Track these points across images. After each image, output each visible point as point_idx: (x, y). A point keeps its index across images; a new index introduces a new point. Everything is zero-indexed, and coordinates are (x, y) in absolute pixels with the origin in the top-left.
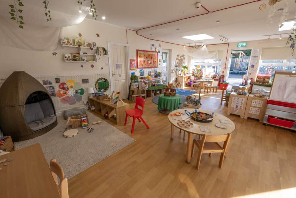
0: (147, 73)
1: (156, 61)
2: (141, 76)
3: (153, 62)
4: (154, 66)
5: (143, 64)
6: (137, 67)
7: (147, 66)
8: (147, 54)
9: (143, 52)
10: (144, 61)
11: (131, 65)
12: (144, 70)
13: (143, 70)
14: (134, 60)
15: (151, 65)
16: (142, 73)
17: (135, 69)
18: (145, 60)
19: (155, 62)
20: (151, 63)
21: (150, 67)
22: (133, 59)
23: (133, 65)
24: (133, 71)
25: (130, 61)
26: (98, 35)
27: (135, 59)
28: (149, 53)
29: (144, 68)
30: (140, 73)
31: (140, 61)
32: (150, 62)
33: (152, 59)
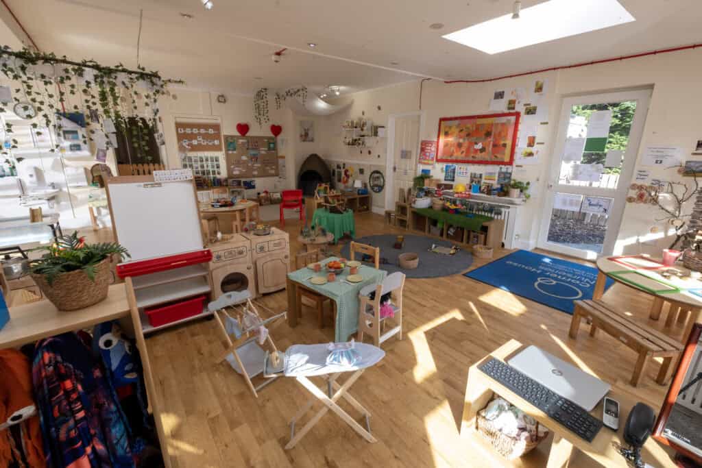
0: (469, 175)
1: (509, 142)
2: (445, 180)
3: (495, 145)
4: (494, 159)
5: (453, 152)
6: (438, 161)
7: (467, 159)
8: (469, 124)
9: (457, 122)
10: (460, 145)
11: (423, 153)
12: (457, 166)
13: (452, 168)
14: (431, 143)
15: (480, 156)
16: (451, 175)
17: (430, 162)
18: (461, 141)
19: (505, 145)
20: (483, 150)
21: (476, 160)
22: (428, 140)
23: (428, 154)
24: (426, 167)
25: (422, 144)
26: (379, 108)
27: (436, 140)
28: (480, 121)
29: (457, 161)
30: (444, 174)
31: (446, 145)
32: (479, 146)
33: (492, 137)
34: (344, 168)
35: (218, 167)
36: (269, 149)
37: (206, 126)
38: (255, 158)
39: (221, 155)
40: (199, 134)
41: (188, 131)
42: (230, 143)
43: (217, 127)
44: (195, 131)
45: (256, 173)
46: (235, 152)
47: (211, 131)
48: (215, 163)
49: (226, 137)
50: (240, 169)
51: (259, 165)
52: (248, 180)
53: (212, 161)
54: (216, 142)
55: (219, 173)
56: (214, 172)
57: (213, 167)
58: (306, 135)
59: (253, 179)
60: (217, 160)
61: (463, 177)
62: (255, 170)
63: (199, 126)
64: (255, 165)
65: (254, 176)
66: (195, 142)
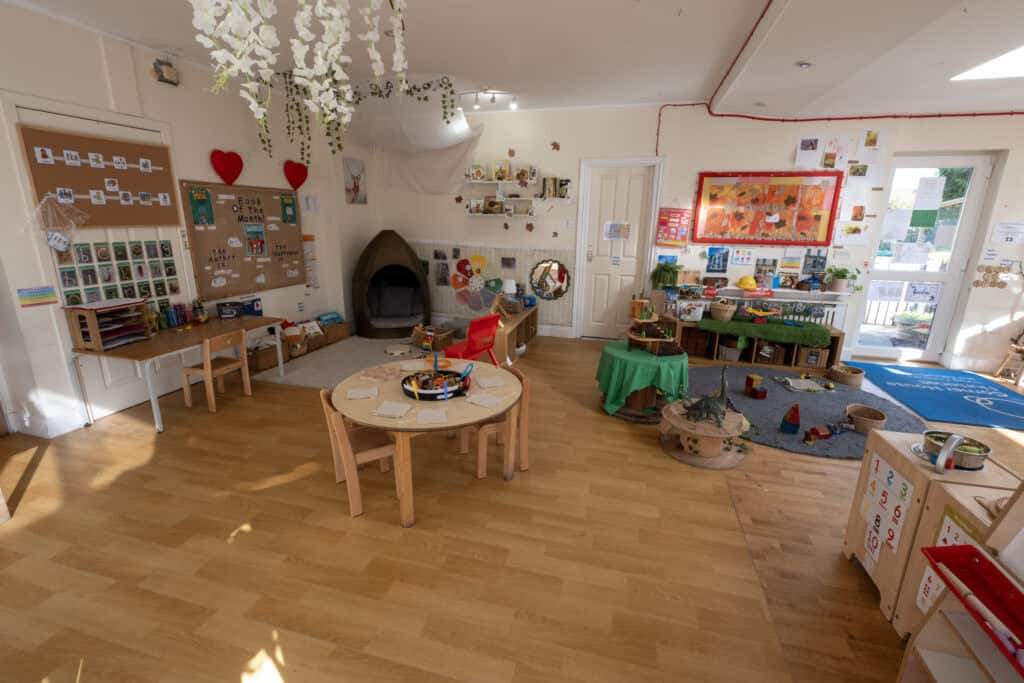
0: (753, 263)
1: (825, 214)
2: (708, 271)
3: (801, 218)
4: (801, 238)
5: (726, 227)
6: (694, 239)
7: (752, 238)
8: (758, 185)
9: (734, 180)
10: (738, 217)
11: (663, 228)
12: (732, 249)
13: (724, 251)
14: (680, 212)
15: (775, 234)
16: (717, 262)
17: (680, 243)
18: (742, 209)
19: (818, 218)
20: (781, 224)
21: (770, 239)
22: (676, 207)
23: (673, 230)
24: (668, 252)
25: (661, 214)
26: (556, 146)
27: (690, 207)
28: (775, 181)
29: (733, 242)
30: (705, 262)
31: (713, 216)
32: (775, 218)
33: (797, 205)
34: (455, 257)
35: (171, 272)
36: (286, 219)
37: (132, 150)
38: (256, 242)
39: (176, 236)
40: (110, 172)
41: (71, 158)
42: (199, 202)
43: (160, 154)
44: (95, 161)
45: (261, 279)
46: (213, 228)
47: (145, 165)
48: (161, 260)
49: (189, 187)
50: (229, 271)
51: (269, 260)
52: (245, 299)
53: (152, 253)
54: (163, 199)
55: (175, 290)
56: (160, 288)
57: (156, 271)
58: (356, 188)
59: (257, 295)
60: (166, 249)
61: (742, 265)
62: (258, 273)
63: (108, 147)
64: (260, 260)
65: (261, 288)
66: (96, 198)
